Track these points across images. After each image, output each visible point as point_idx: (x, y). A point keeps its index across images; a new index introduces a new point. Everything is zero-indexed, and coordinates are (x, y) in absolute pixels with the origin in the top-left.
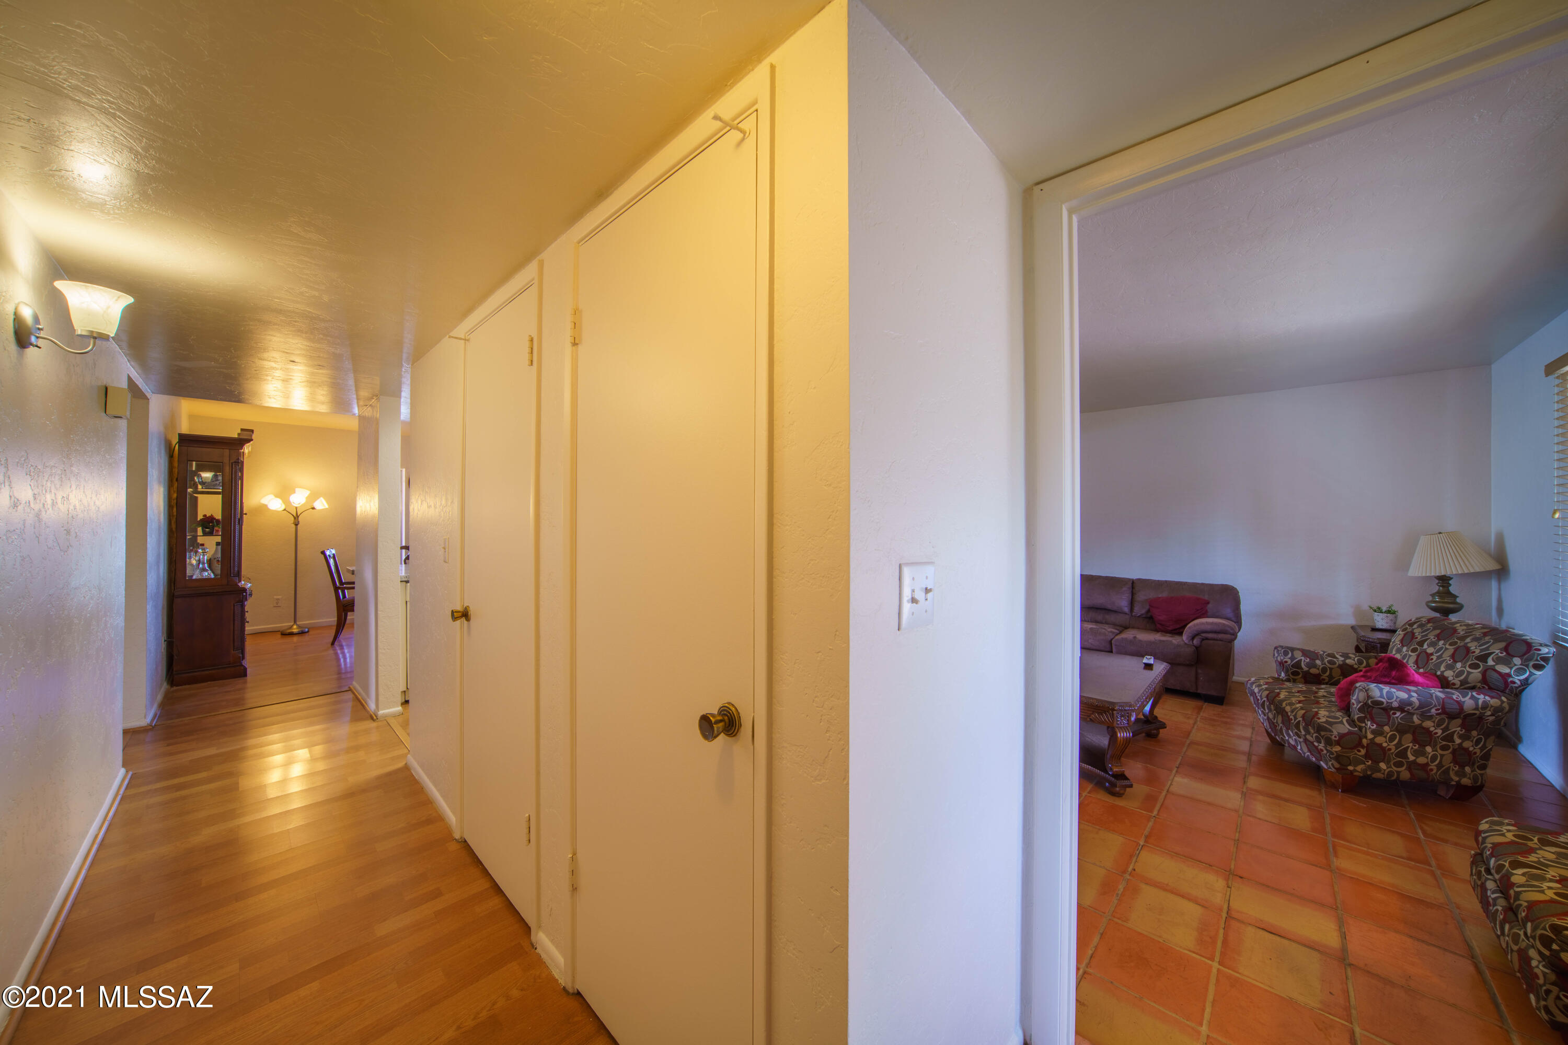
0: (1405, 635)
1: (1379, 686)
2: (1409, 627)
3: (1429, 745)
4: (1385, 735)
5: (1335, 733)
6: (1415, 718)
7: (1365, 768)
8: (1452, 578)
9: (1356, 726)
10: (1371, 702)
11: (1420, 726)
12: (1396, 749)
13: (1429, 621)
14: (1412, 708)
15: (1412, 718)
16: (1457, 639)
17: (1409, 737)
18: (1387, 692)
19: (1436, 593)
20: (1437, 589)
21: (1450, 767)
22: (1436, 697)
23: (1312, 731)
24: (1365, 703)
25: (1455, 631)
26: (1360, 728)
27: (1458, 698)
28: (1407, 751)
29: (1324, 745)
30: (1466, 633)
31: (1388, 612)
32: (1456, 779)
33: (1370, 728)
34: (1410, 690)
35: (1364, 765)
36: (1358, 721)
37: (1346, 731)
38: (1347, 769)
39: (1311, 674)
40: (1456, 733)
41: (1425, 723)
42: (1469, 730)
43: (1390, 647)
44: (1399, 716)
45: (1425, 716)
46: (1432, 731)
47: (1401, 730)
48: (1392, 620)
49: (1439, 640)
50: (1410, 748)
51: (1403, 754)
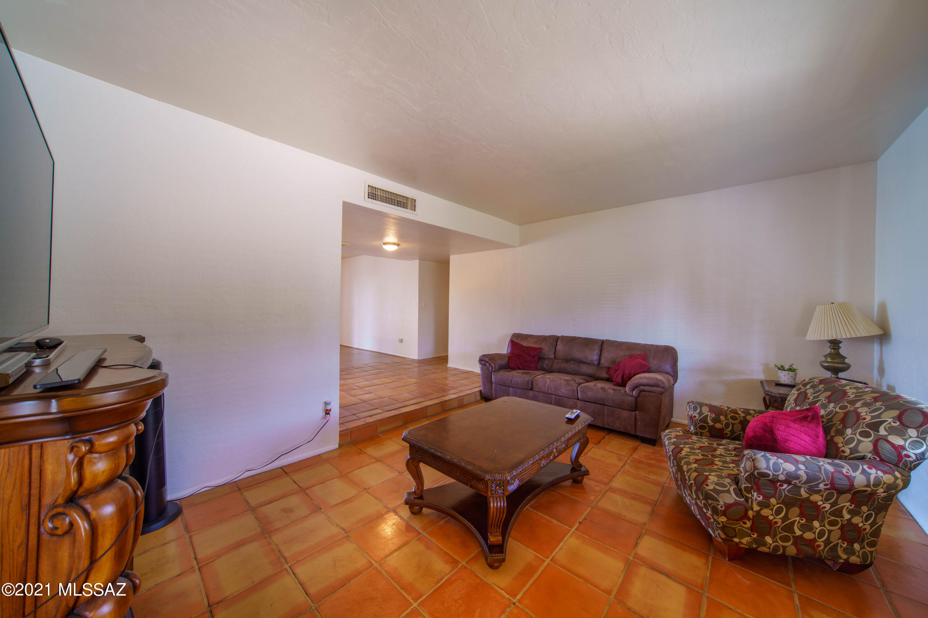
0: (799, 395)
1: (767, 457)
2: (802, 387)
3: (817, 519)
4: (771, 508)
5: (722, 503)
6: (803, 491)
7: (750, 540)
8: (842, 342)
9: (743, 496)
10: (757, 473)
11: (807, 499)
12: (783, 522)
13: (821, 382)
14: (800, 482)
15: (800, 491)
16: (847, 402)
17: (795, 510)
18: (774, 464)
19: (829, 354)
20: (830, 351)
21: (838, 543)
22: (825, 470)
23: (701, 497)
24: (752, 473)
25: (845, 393)
26: (747, 499)
27: (848, 473)
28: (794, 525)
29: (711, 513)
30: (856, 396)
31: (790, 370)
32: (844, 556)
33: (756, 499)
34: (797, 461)
35: (750, 538)
36: (745, 491)
37: (732, 501)
38: (733, 541)
39: (716, 428)
40: (845, 508)
41: (812, 496)
42: (858, 506)
43: (786, 405)
44: (786, 488)
45: (812, 490)
46: (820, 505)
47: (789, 503)
48: (792, 377)
49: (830, 402)
50: (797, 522)
51: (789, 528)
